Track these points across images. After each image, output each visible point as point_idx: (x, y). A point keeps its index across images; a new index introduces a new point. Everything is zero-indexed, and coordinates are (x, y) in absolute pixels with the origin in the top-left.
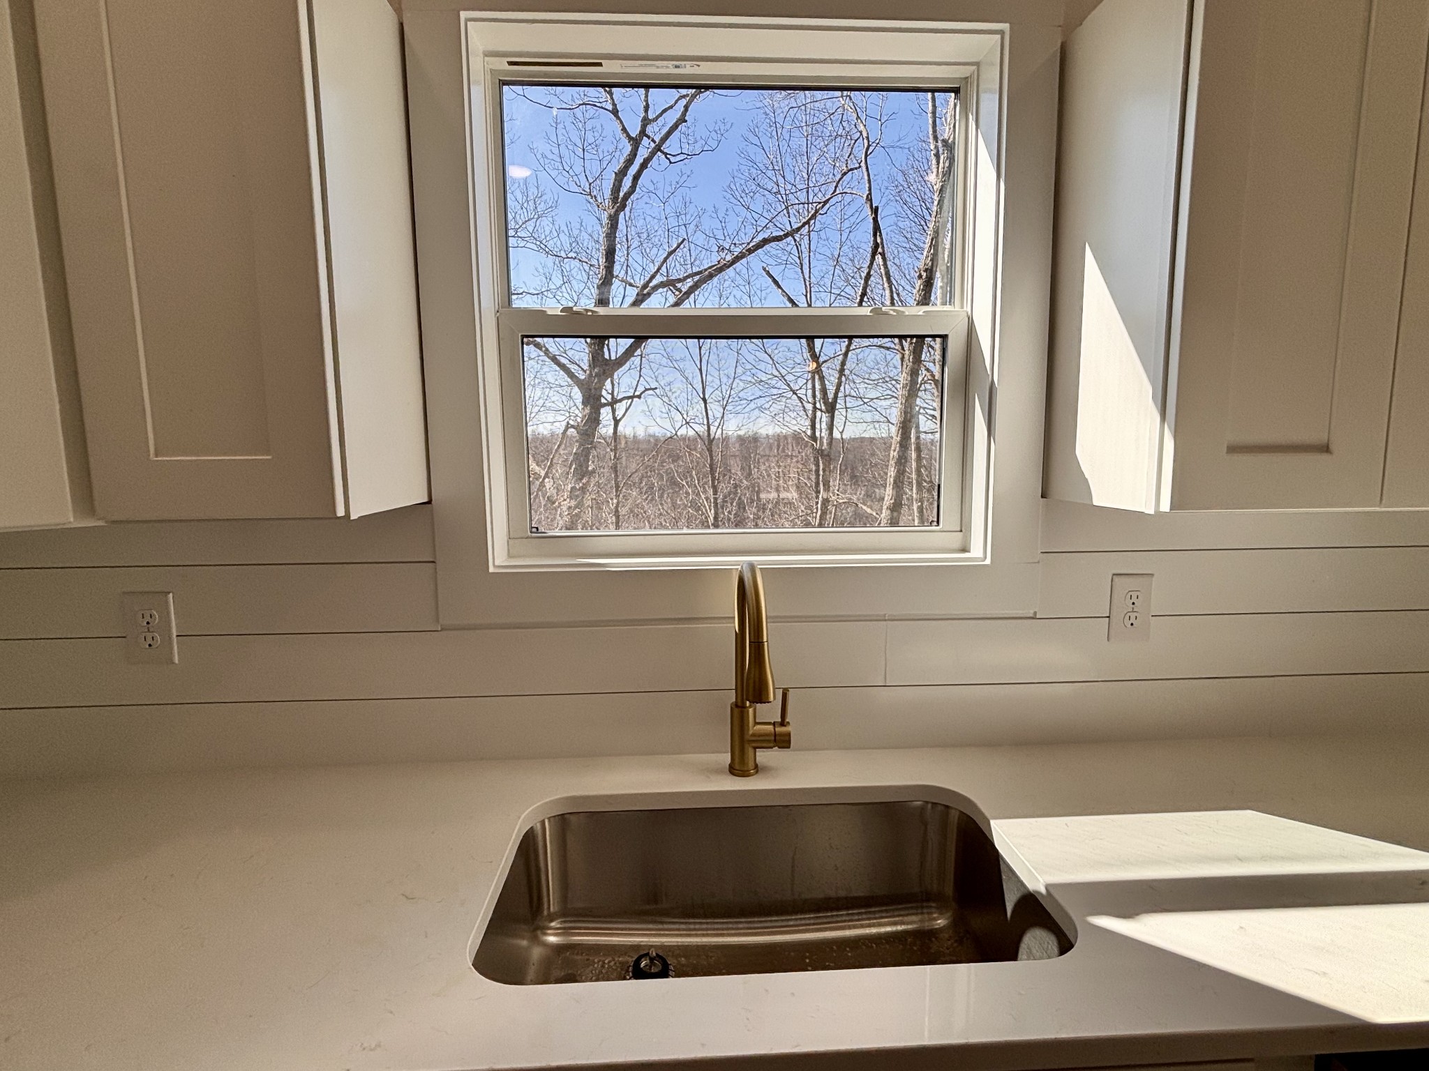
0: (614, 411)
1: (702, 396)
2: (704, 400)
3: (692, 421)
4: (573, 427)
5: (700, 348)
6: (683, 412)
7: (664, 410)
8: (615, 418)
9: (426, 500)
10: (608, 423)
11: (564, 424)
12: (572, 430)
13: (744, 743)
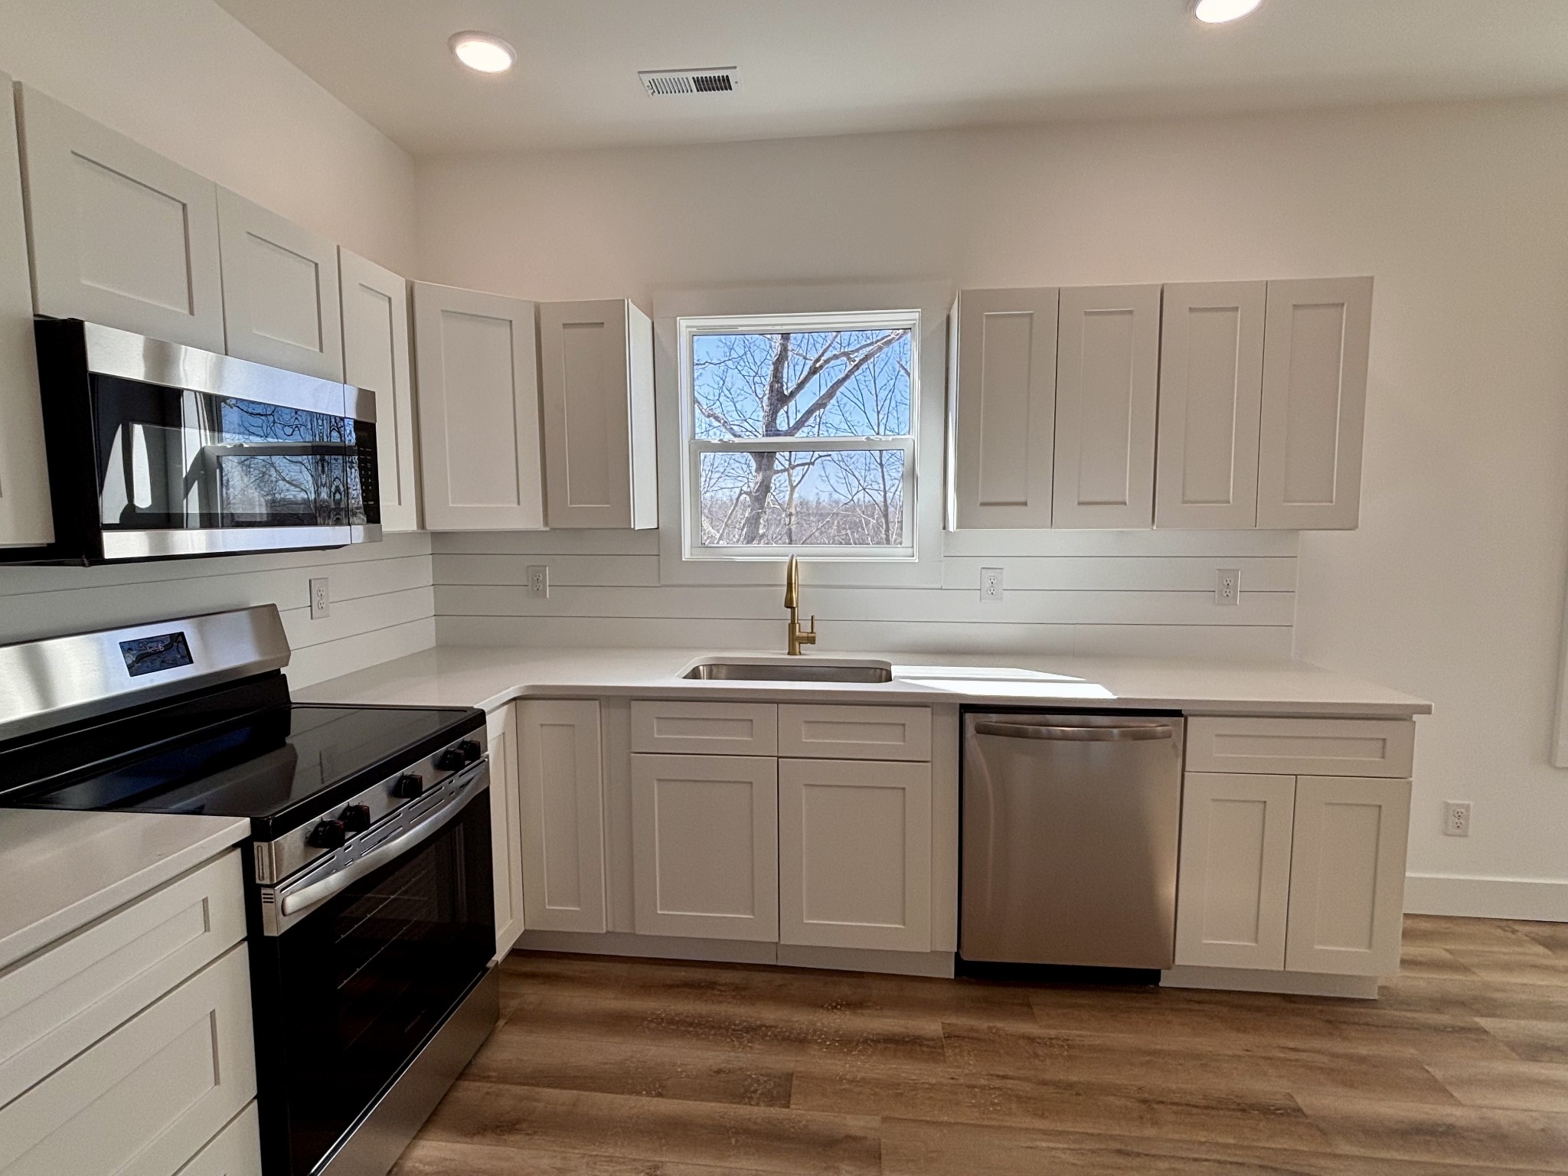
0: (790, 476)
1: (879, 461)
2: (881, 465)
3: (869, 487)
4: (745, 493)
5: (878, 412)
6: (860, 478)
7: (841, 475)
8: (791, 485)
9: (656, 527)
10: (785, 489)
11: (738, 491)
12: (744, 496)
13: (795, 641)
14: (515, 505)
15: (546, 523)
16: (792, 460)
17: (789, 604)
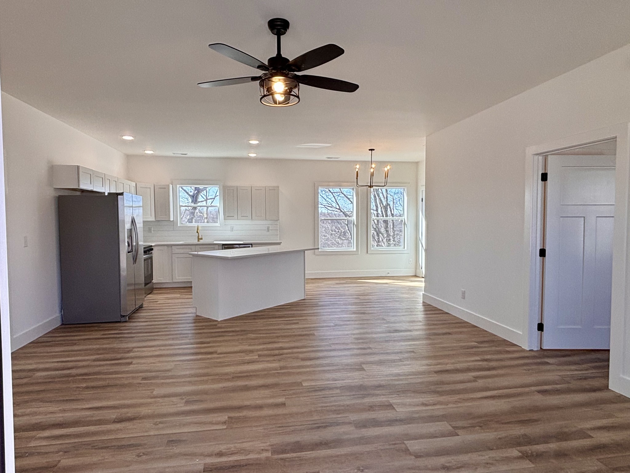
9: (173, 220)
13: (199, 239)
14: (150, 216)
15: (155, 219)
16: (207, 196)
17: (197, 232)
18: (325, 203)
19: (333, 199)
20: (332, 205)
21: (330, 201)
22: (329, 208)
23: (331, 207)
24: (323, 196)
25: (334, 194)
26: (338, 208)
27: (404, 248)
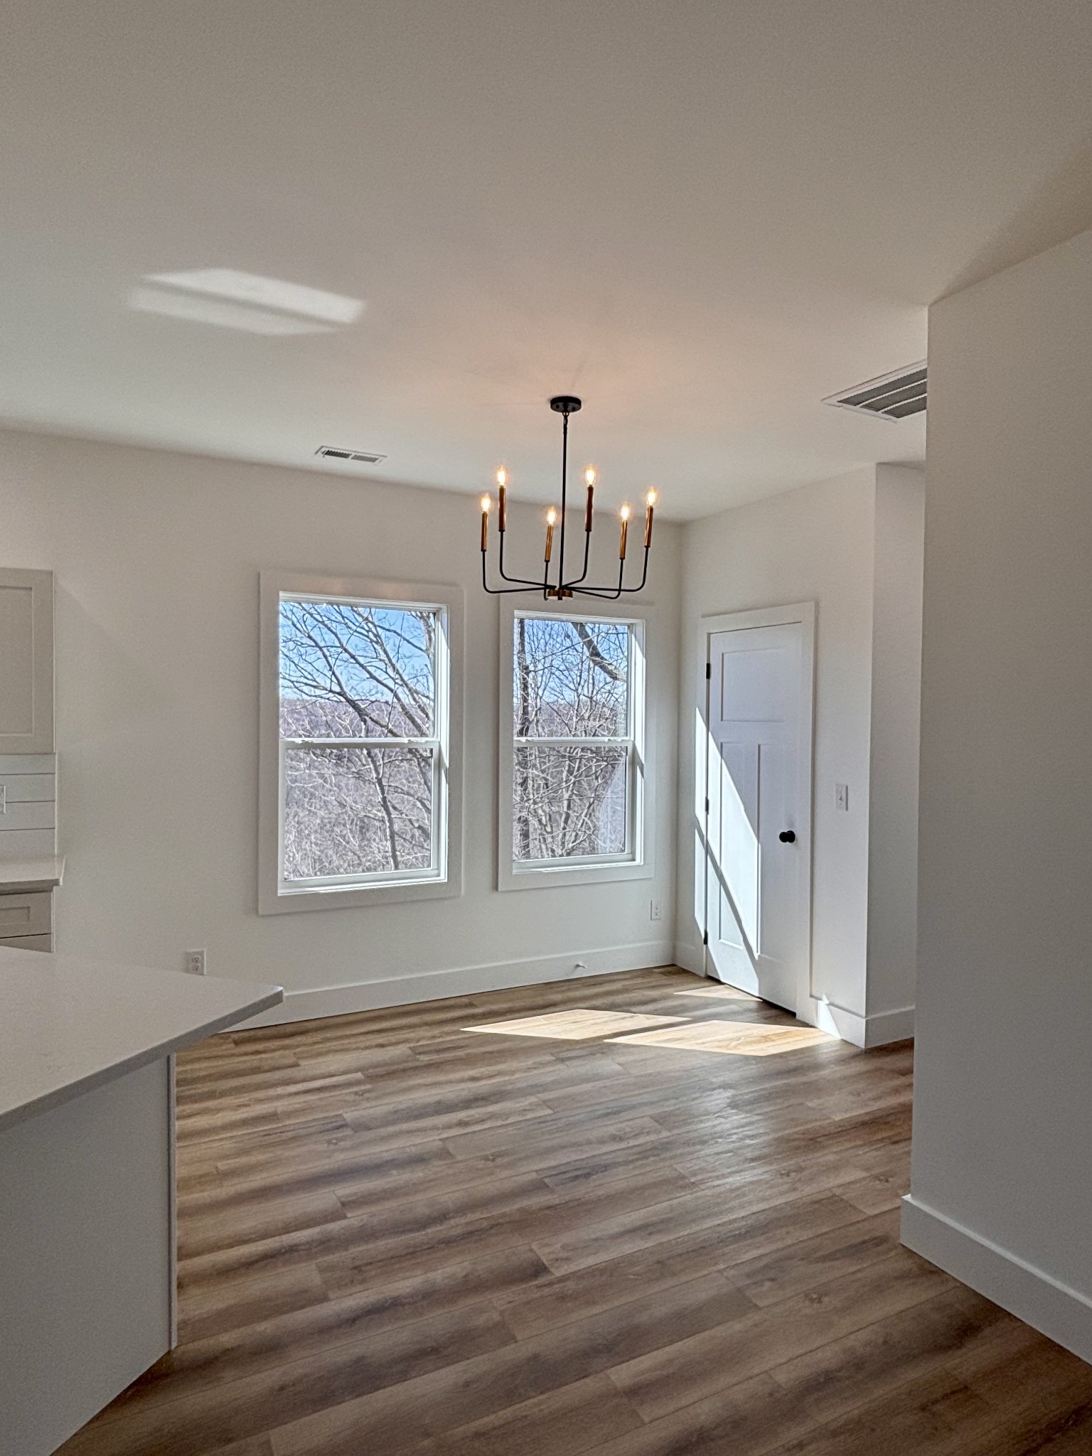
18: (296, 676)
19: (321, 664)
20: (315, 681)
21: (309, 668)
22: (306, 689)
23: (314, 687)
24: (291, 654)
25: (325, 650)
26: (337, 689)
27: (634, 860)
